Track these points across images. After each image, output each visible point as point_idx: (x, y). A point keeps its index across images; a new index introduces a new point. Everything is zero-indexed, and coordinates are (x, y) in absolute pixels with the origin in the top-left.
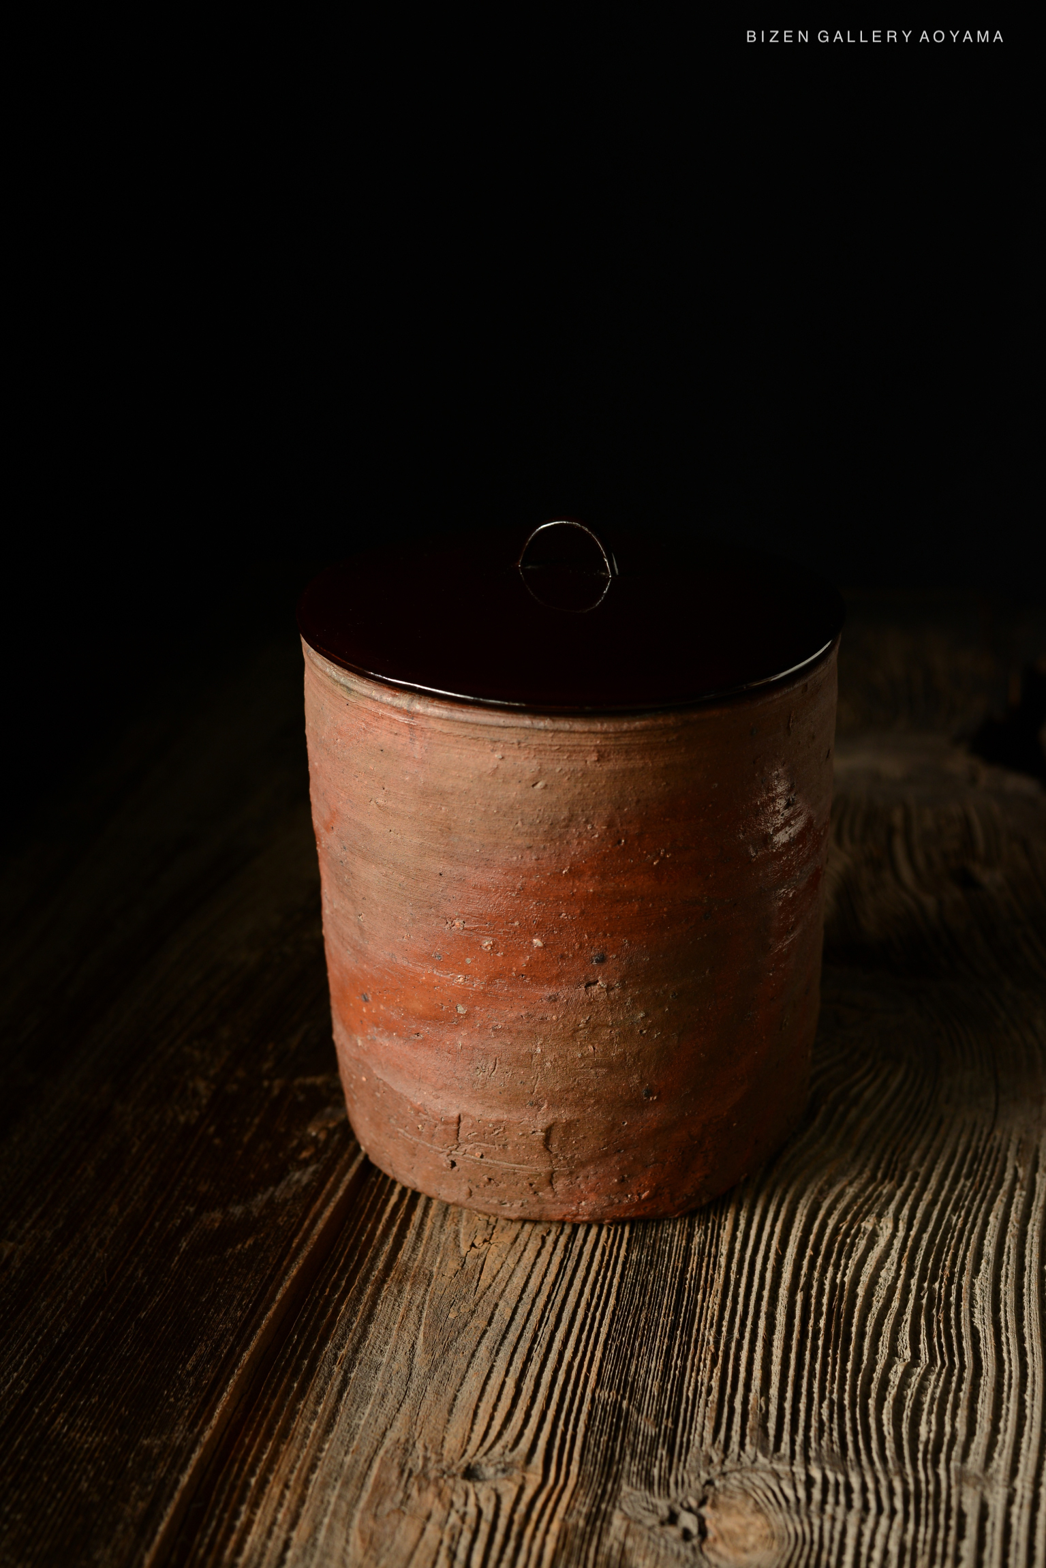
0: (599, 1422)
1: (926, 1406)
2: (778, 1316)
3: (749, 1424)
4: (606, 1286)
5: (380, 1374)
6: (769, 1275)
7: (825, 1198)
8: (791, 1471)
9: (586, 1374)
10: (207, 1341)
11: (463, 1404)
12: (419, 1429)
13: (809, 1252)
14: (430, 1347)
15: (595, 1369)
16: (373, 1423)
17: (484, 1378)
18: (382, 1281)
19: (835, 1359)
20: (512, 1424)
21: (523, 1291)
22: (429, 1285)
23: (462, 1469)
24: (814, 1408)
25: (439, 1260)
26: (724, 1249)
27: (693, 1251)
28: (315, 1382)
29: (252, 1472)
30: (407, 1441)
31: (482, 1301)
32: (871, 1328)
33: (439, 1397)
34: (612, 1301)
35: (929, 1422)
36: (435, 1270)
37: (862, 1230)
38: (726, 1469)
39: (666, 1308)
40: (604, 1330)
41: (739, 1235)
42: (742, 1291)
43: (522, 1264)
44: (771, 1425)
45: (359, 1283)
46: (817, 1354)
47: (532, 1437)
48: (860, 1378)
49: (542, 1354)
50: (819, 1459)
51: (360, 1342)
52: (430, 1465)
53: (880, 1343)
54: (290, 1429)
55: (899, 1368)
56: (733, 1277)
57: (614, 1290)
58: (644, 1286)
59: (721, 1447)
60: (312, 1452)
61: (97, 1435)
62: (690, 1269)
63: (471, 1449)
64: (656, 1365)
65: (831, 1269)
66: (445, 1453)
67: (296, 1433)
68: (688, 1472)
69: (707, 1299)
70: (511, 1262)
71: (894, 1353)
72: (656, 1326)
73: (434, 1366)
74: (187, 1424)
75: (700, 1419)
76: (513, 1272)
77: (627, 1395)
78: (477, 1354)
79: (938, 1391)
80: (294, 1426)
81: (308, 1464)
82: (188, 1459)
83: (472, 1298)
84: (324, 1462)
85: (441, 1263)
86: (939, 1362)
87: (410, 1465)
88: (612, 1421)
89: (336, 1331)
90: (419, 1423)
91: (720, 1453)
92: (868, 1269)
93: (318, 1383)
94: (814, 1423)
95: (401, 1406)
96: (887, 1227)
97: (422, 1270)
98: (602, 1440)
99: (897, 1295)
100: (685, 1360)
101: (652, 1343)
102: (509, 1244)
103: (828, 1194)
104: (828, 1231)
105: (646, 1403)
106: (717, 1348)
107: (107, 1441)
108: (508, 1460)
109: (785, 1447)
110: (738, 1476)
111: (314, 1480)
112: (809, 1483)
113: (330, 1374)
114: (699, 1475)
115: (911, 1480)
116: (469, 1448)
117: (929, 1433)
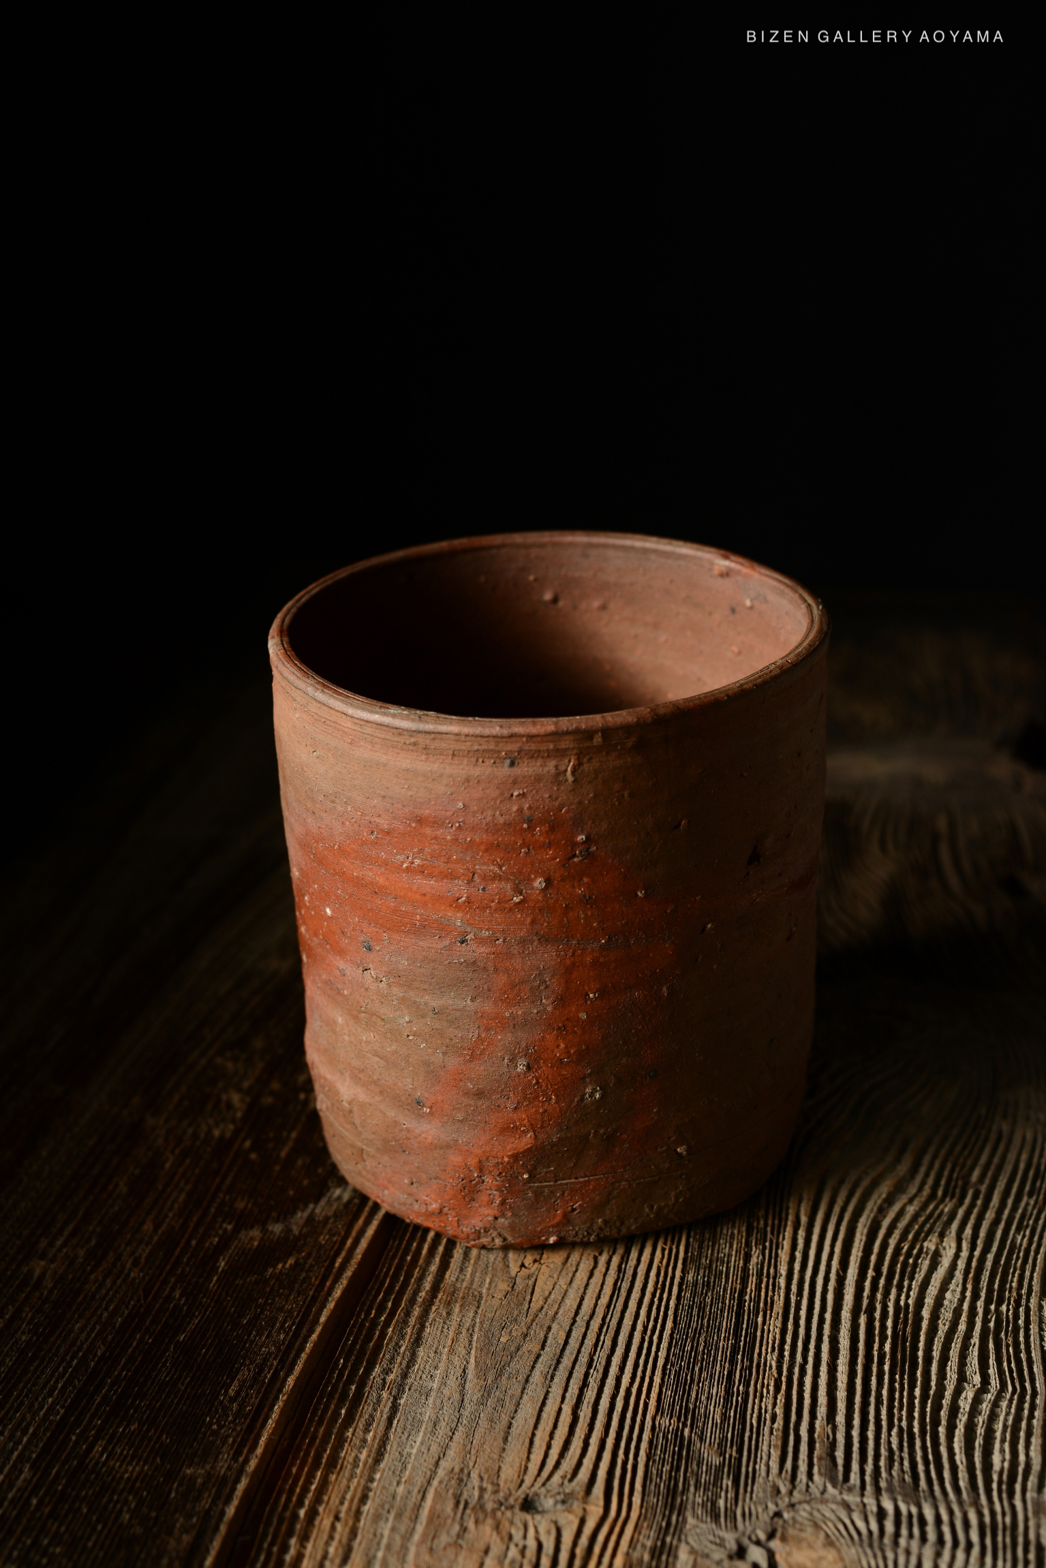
0: (661, 1451)
1: (998, 1435)
2: (841, 1340)
3: (816, 1453)
4: (662, 1309)
5: (431, 1400)
6: (830, 1297)
7: (885, 1217)
8: (862, 1501)
9: (645, 1400)
10: (249, 1365)
11: (518, 1432)
12: (473, 1458)
13: (871, 1273)
14: (482, 1372)
15: (654, 1395)
16: (426, 1452)
17: (539, 1405)
18: (429, 1303)
19: (902, 1385)
20: (570, 1452)
21: (577, 1313)
22: (478, 1307)
23: (520, 1501)
24: (883, 1436)
25: (488, 1280)
26: (783, 1270)
27: (751, 1272)
28: (363, 1408)
29: (300, 1503)
30: (462, 1470)
31: (534, 1324)
32: (938, 1353)
33: (493, 1424)
34: (669, 1324)
35: (1002, 1451)
36: (484, 1291)
37: (925, 1250)
38: (794, 1500)
39: (726, 1331)
40: (662, 1354)
41: (798, 1255)
42: (803, 1313)
43: (574, 1285)
44: (840, 1454)
45: (406, 1304)
46: (883, 1379)
47: (591, 1467)
48: (929, 1405)
49: (599, 1379)
50: (890, 1489)
51: (408, 1367)
52: (486, 1496)
53: (948, 1368)
54: (339, 1458)
55: (969, 1394)
56: (793, 1298)
57: (671, 1312)
58: (702, 1309)
59: (789, 1477)
60: (363, 1482)
61: (137, 1464)
62: (748, 1290)
63: (529, 1479)
64: (718, 1391)
65: (894, 1291)
66: (502, 1483)
67: (345, 1463)
68: (755, 1503)
69: (768, 1322)
70: (562, 1283)
71: (962, 1378)
72: (716, 1350)
73: (487, 1392)
74: (232, 1453)
75: (765, 1448)
76: (565, 1294)
77: (689, 1423)
78: (531, 1380)
79: (1011, 1419)
80: (343, 1455)
81: (359, 1495)
82: (234, 1489)
83: (524, 1321)
84: (375, 1493)
85: (490, 1284)
86: (1010, 1389)
87: (465, 1496)
88: (674, 1450)
89: (384, 1355)
90: (473, 1452)
91: (787, 1483)
92: (932, 1291)
93: (366, 1409)
94: (884, 1452)
95: (453, 1433)
96: (950, 1247)
97: (471, 1291)
98: (664, 1469)
99: (964, 1318)
100: (747, 1385)
101: (713, 1367)
102: (560, 1264)
103: (888, 1212)
104: (890, 1251)
105: (709, 1430)
106: (780, 1373)
107: (148, 1470)
108: (567, 1491)
109: (854, 1477)
110: (807, 1508)
111: (366, 1511)
112: (881, 1514)
113: (379, 1400)
114: (767, 1507)
115: (986, 1511)
116: (526, 1478)
117: (1003, 1462)
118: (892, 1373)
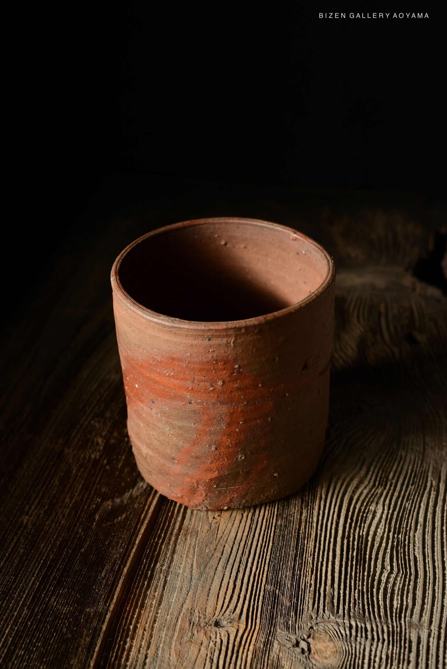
0: (267, 600)
1: (396, 592)
2: (337, 550)
3: (327, 601)
4: (268, 537)
5: (179, 578)
6: (333, 531)
7: (355, 495)
8: (344, 622)
9: (261, 578)
10: (109, 563)
11: (213, 592)
12: (196, 603)
13: (349, 521)
14: (199, 566)
15: (265, 576)
16: (178, 601)
17: (221, 580)
18: (178, 534)
19: (360, 570)
20: (233, 601)
21: (235, 539)
22: (197, 537)
23: (214, 622)
24: (352, 593)
25: (201, 524)
26: (315, 520)
27: (302, 520)
28: (153, 582)
29: (130, 623)
30: (192, 609)
31: (219, 544)
32: (374, 556)
33: (203, 589)
34: (271, 544)
35: (397, 599)
36: (199, 529)
37: (370, 510)
38: (318, 621)
39: (293, 547)
40: (268, 557)
41: (321, 512)
42: (322, 539)
43: (234, 526)
44: (335, 601)
45: (169, 535)
46: (353, 568)
47: (241, 607)
48: (370, 579)
49: (244, 569)
50: (354, 617)
51: (170, 563)
52: (201, 620)
53: (378, 563)
54: (145, 603)
55: (385, 574)
56: (319, 532)
57: (271, 539)
58: (283, 537)
59: (316, 612)
60: (154, 614)
61: (68, 607)
62: (302, 528)
63: (217, 613)
64: (289, 574)
65: (358, 528)
66: (207, 615)
67: (147, 606)
68: (303, 622)
69: (309, 543)
70: (230, 525)
71: (383, 567)
72: (289, 555)
73: (201, 574)
74: (104, 602)
75: (307, 599)
76: (231, 531)
77: (278, 588)
78: (218, 569)
79: (401, 585)
80: (146, 602)
81: (153, 620)
82: (105, 618)
83: (215, 543)
84: (159, 619)
85: (201, 526)
86: (401, 572)
87: (193, 620)
88: (272, 599)
89: (161, 558)
90: (196, 601)
91: (315, 614)
92: (373, 528)
93: (154, 582)
94: (352, 600)
95: (188, 593)
96: (380, 509)
97: (194, 529)
98: (269, 608)
99: (384, 541)
100: (301, 571)
101: (287, 563)
102: (228, 517)
103: (356, 493)
104: (357, 511)
105: (286, 591)
106: (313, 566)
107: (72, 609)
108: (232, 618)
109: (341, 611)
110: (323, 625)
111: (155, 627)
112: (351, 627)
113: (159, 578)
114: (307, 624)
115: (390, 626)
116: (216, 612)
117: (397, 604)
118: (356, 565)
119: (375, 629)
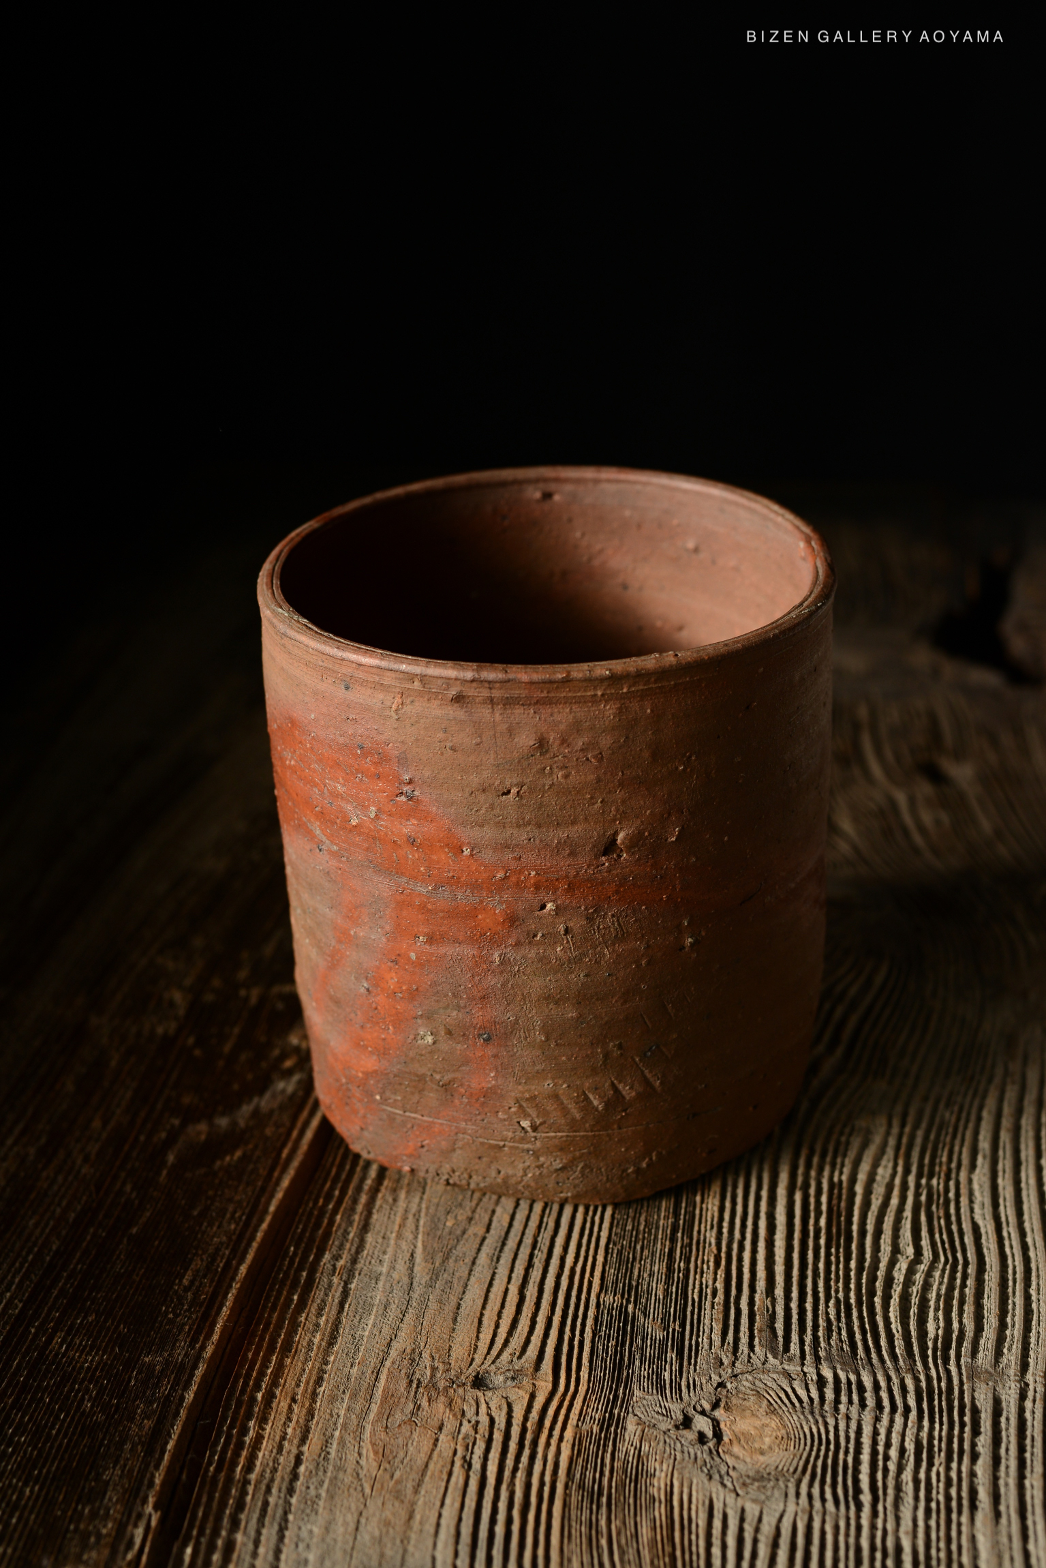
0: (606, 1327)
1: (932, 1303)
2: (778, 1216)
3: (757, 1325)
5: (381, 1284)
6: (766, 1175)
8: (802, 1370)
9: (589, 1279)
10: (202, 1255)
11: (467, 1313)
12: (424, 1339)
13: (805, 1151)
14: (430, 1256)
15: (598, 1274)
16: (378, 1334)
17: (486, 1286)
18: (375, 1191)
19: (838, 1258)
20: (518, 1331)
22: (423, 1193)
23: (471, 1378)
24: (821, 1307)
28: (315, 1294)
29: (257, 1387)
30: (413, 1350)
31: (479, 1208)
32: (872, 1226)
33: (442, 1306)
35: (936, 1319)
37: (856, 1128)
38: (737, 1371)
39: (665, 1211)
40: (604, 1234)
42: (740, 1191)
44: (779, 1326)
45: (352, 1193)
46: (819, 1253)
47: (539, 1344)
48: (864, 1277)
49: (543, 1260)
50: (829, 1358)
51: (357, 1252)
52: (438, 1375)
53: (882, 1241)
54: (293, 1342)
55: (902, 1265)
59: (731, 1349)
60: (318, 1365)
61: (97, 1354)
63: (478, 1358)
64: (659, 1268)
65: (827, 1168)
66: (453, 1362)
67: (300, 1347)
68: (699, 1374)
69: (706, 1201)
71: (896, 1250)
72: (656, 1228)
73: (435, 1275)
74: (188, 1340)
75: (707, 1322)
77: (632, 1299)
78: (478, 1262)
79: (944, 1287)
80: (297, 1339)
81: (314, 1377)
82: (192, 1375)
83: (468, 1205)
84: (330, 1375)
86: (942, 1259)
87: (417, 1375)
88: (619, 1326)
89: (333, 1242)
90: (424, 1332)
91: (730, 1355)
92: (865, 1167)
93: (318, 1295)
94: (822, 1323)
95: (404, 1316)
96: (881, 1126)
98: (610, 1344)
99: (896, 1192)
100: (688, 1262)
101: (654, 1246)
105: (652, 1306)
106: (719, 1249)
107: (107, 1359)
108: (517, 1368)
109: (794, 1348)
110: (750, 1378)
111: (321, 1393)
112: (821, 1382)
113: (330, 1285)
114: (711, 1378)
115: (922, 1377)
116: (476, 1356)
117: (937, 1329)
118: (828, 1247)
119: (883, 1384)
